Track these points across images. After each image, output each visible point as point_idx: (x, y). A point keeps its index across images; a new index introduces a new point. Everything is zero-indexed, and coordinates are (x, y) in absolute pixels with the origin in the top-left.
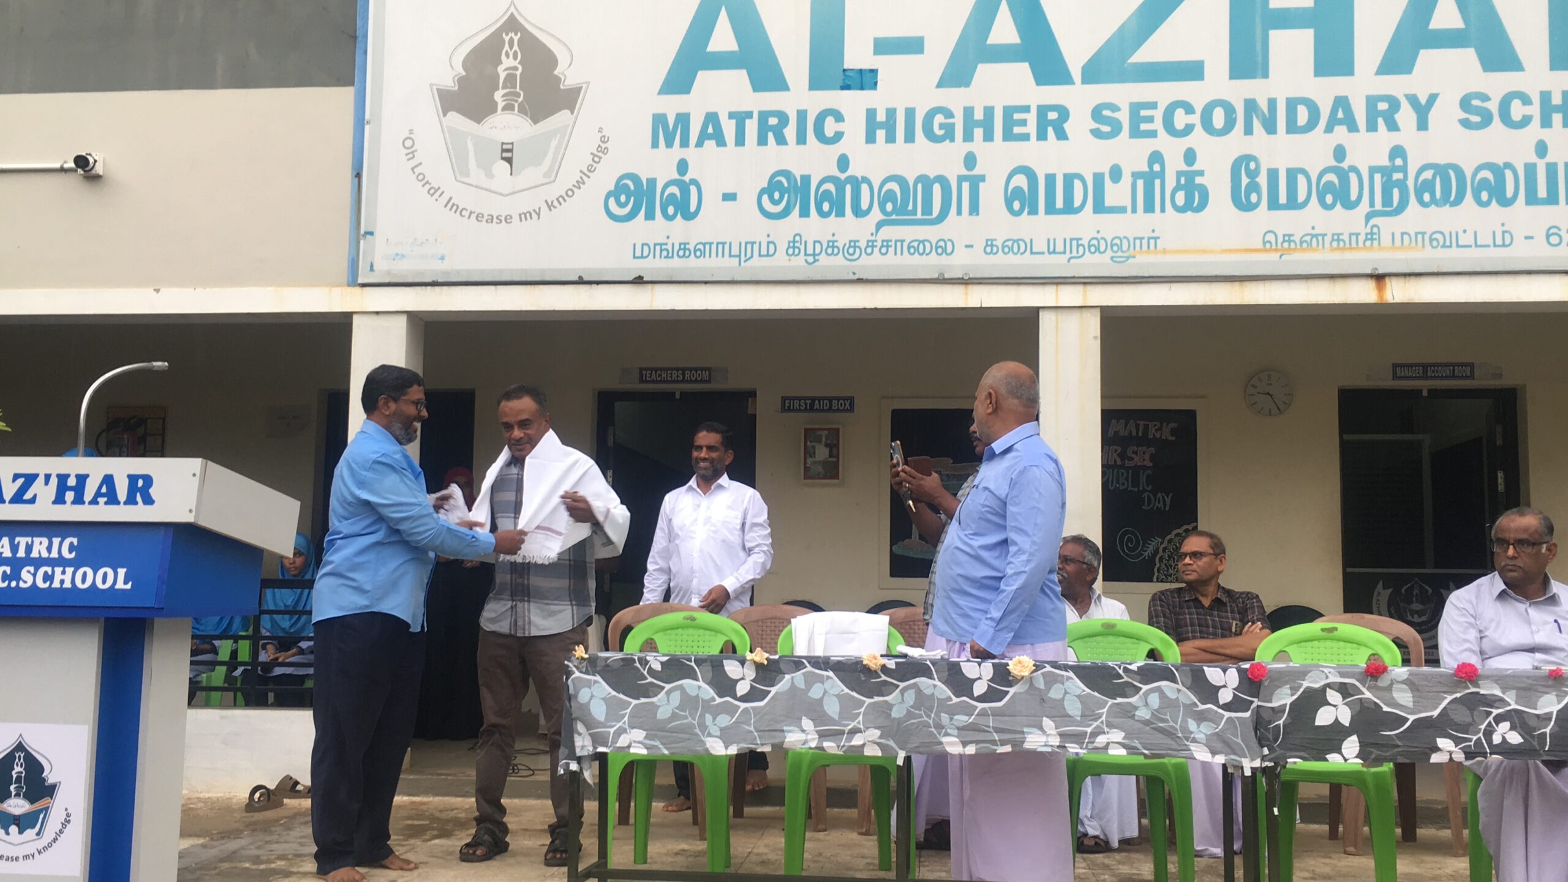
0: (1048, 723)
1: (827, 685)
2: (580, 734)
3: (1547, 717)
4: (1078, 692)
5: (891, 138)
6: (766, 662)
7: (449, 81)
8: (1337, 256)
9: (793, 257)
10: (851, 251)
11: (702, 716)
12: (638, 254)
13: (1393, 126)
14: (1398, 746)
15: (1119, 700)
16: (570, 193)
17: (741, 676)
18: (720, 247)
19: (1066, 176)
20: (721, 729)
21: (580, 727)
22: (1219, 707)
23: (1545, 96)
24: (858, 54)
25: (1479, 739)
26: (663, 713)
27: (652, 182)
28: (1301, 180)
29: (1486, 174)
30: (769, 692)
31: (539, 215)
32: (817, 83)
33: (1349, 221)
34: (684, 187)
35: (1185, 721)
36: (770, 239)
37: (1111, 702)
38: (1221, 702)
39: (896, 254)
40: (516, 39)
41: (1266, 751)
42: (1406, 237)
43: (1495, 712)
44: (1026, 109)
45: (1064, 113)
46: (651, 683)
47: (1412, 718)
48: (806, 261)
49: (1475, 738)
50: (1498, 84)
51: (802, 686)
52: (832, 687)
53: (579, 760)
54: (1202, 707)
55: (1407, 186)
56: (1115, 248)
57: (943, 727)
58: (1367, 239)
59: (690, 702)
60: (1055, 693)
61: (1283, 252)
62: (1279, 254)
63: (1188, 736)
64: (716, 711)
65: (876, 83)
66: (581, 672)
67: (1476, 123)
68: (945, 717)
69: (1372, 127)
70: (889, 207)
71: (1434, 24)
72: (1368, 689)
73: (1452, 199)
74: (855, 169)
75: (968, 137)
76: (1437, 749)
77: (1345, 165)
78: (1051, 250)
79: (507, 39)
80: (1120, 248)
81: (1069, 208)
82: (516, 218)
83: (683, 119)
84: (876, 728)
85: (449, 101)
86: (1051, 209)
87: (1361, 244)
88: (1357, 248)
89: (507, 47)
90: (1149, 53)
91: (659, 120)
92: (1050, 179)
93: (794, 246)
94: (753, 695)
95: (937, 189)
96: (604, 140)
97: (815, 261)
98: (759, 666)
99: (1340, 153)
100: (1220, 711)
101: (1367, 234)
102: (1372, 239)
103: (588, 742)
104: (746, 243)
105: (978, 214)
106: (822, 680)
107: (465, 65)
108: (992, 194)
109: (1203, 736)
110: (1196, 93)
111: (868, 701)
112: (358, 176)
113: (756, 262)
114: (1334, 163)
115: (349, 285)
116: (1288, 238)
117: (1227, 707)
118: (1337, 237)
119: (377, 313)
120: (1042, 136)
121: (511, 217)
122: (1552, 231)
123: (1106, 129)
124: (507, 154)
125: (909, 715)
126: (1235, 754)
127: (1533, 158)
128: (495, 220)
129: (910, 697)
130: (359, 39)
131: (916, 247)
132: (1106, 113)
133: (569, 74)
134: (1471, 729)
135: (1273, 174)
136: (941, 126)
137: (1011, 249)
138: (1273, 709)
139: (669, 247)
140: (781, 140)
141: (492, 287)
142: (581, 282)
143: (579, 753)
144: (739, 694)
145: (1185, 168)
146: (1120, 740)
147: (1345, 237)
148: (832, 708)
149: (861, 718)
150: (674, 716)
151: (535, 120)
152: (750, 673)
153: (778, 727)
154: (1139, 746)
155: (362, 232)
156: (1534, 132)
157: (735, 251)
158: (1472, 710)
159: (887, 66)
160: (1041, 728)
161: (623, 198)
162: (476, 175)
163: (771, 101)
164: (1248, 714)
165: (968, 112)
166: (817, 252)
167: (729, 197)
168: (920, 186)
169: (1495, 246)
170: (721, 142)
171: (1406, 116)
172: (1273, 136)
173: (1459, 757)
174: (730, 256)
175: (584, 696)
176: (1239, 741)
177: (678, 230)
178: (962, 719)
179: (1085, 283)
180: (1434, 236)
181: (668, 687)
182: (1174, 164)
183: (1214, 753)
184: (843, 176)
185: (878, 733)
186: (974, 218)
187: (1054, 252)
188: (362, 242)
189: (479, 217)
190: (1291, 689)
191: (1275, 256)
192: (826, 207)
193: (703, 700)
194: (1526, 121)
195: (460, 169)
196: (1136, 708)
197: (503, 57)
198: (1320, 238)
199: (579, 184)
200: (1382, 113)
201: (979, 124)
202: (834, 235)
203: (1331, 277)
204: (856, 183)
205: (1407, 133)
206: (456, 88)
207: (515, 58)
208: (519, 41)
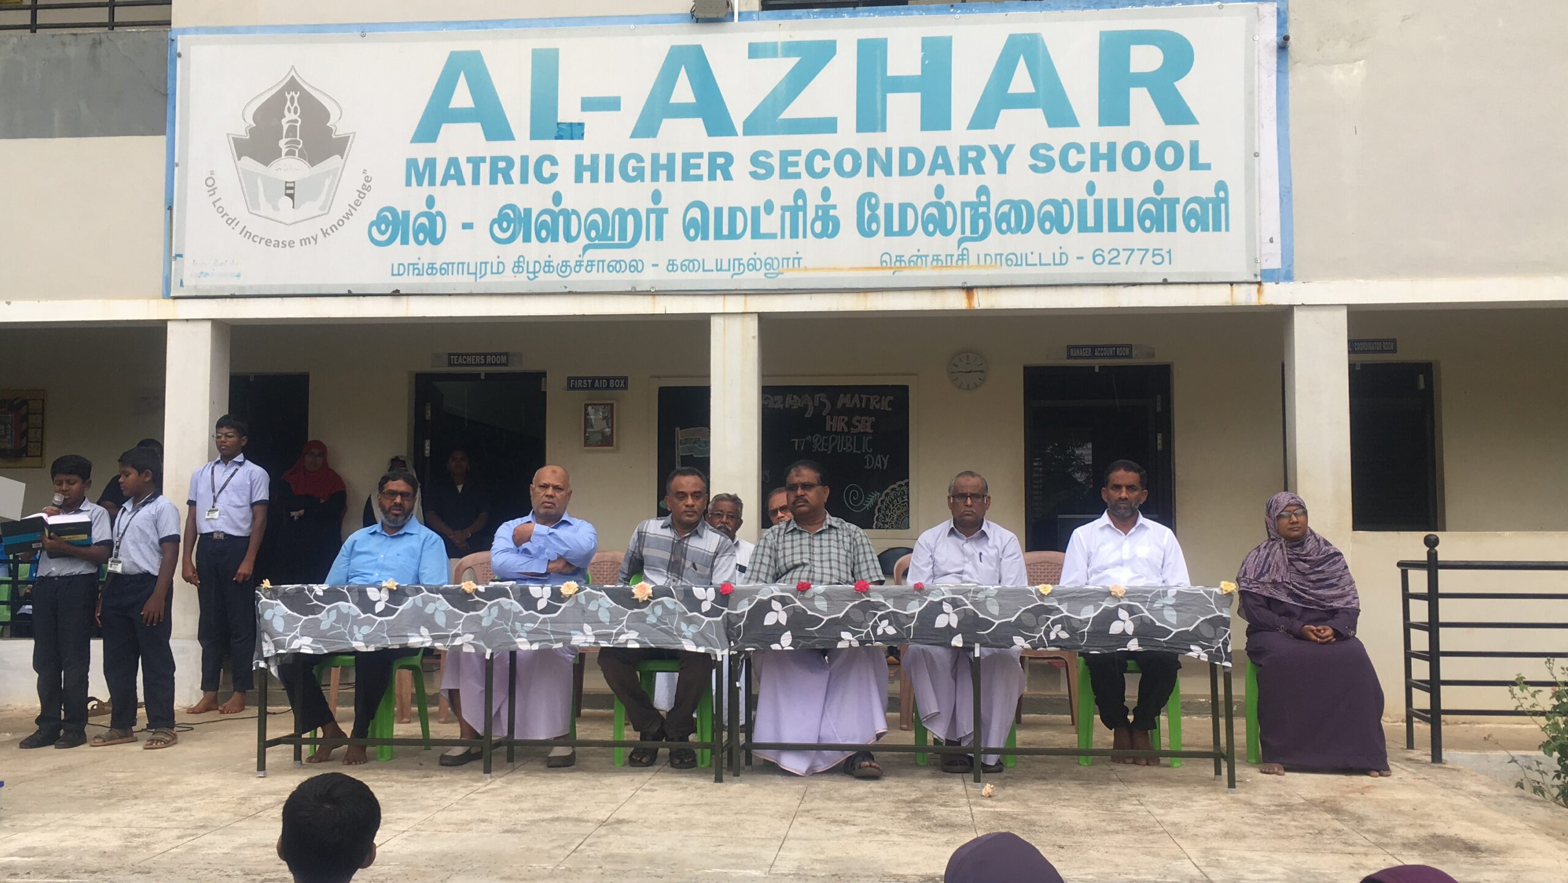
0: (587, 628)
1: (438, 604)
2: (266, 642)
3: (912, 616)
4: (608, 605)
5: (594, 179)
6: (395, 588)
7: (242, 132)
8: (936, 272)
9: (517, 275)
10: (563, 269)
11: (351, 627)
12: (395, 272)
13: (979, 170)
14: (816, 638)
15: (636, 611)
16: (341, 223)
17: (378, 598)
18: (460, 266)
19: (730, 209)
20: (364, 636)
21: (266, 637)
22: (702, 614)
23: (1095, 147)
24: (568, 112)
25: (869, 631)
26: (325, 625)
27: (406, 214)
28: (910, 212)
29: (1049, 208)
30: (398, 609)
31: (316, 240)
32: (535, 135)
33: (943, 245)
34: (432, 218)
35: (678, 624)
36: (500, 260)
37: (630, 612)
38: (703, 611)
39: (598, 271)
40: (296, 97)
41: (732, 644)
42: (988, 258)
43: (879, 613)
44: (700, 155)
45: (729, 159)
46: (316, 605)
47: (826, 618)
48: (528, 278)
49: (865, 631)
50: (1059, 137)
51: (420, 605)
52: (441, 606)
53: (266, 660)
54: (690, 614)
55: (989, 218)
56: (768, 267)
57: (517, 632)
58: (959, 259)
59: (342, 618)
60: (592, 607)
61: (896, 270)
62: (892, 271)
63: (681, 634)
64: (361, 623)
65: (583, 134)
66: (267, 598)
67: (1042, 168)
68: (518, 625)
69: (964, 171)
70: (593, 234)
71: (1012, 89)
72: (799, 600)
73: (1023, 227)
74: (567, 204)
75: (655, 178)
76: (841, 639)
77: (943, 201)
78: (719, 268)
79: (288, 97)
80: (772, 266)
81: (733, 235)
82: (297, 243)
83: (431, 163)
84: (470, 633)
85: (242, 148)
86: (719, 235)
87: (954, 263)
88: (951, 267)
89: (289, 104)
90: (792, 112)
91: (411, 163)
92: (719, 211)
93: (519, 265)
94: (387, 612)
95: (630, 219)
96: (368, 180)
97: (535, 277)
98: (391, 591)
99: (939, 191)
100: (703, 617)
101: (959, 255)
102: (963, 260)
103: (272, 648)
104: (481, 263)
105: (662, 240)
106: (434, 601)
107: (255, 119)
108: (673, 224)
109: (690, 634)
110: (831, 143)
111: (466, 615)
112: (170, 208)
113: (489, 278)
114: (935, 199)
115: (164, 298)
116: (900, 258)
117: (707, 614)
118: (936, 258)
119: (187, 320)
120: (712, 177)
121: (294, 243)
122: (1097, 253)
123: (762, 171)
124: (290, 191)
125: (494, 624)
127: (1084, 195)
128: (281, 245)
129: (495, 611)
130: (170, 96)
131: (614, 266)
132: (762, 159)
133: (339, 126)
134: (864, 625)
135: (889, 208)
136: (634, 169)
137: (688, 267)
138: (737, 615)
139: (420, 267)
140: (508, 180)
141: (279, 299)
142: (350, 294)
143: (266, 655)
144: (377, 611)
145: (822, 203)
146: (635, 637)
147: (943, 258)
148: (441, 620)
149: (460, 627)
150: (332, 627)
151: (313, 163)
152: (385, 596)
153: (404, 632)
154: (648, 641)
155: (173, 255)
156: (1086, 174)
157: (472, 270)
158: (865, 612)
159: (592, 121)
160: (582, 631)
161: (383, 227)
162: (265, 208)
163: (500, 148)
164: (720, 618)
165: (655, 157)
166: (537, 270)
167: (468, 226)
168: (617, 217)
169: (1055, 264)
170: (461, 182)
171: (990, 162)
172: (889, 178)
173: (856, 644)
174: (469, 273)
175: (268, 615)
176: (715, 637)
177: (426, 253)
178: (530, 626)
179: (745, 294)
180: (1009, 257)
181: (328, 607)
182: (814, 199)
183: (698, 646)
184: (557, 209)
185: (472, 636)
186: (659, 242)
187: (721, 270)
188: (173, 262)
189: (268, 242)
190: (749, 601)
191: (889, 273)
192: (544, 234)
193: (353, 616)
194: (1080, 166)
195: (252, 203)
196: (647, 616)
197: (286, 112)
198: (924, 258)
199: (348, 215)
200: (972, 160)
201: (663, 167)
202: (550, 256)
203: (933, 289)
204: (567, 214)
205: (990, 176)
206: (248, 137)
207: (296, 113)
208: (298, 98)
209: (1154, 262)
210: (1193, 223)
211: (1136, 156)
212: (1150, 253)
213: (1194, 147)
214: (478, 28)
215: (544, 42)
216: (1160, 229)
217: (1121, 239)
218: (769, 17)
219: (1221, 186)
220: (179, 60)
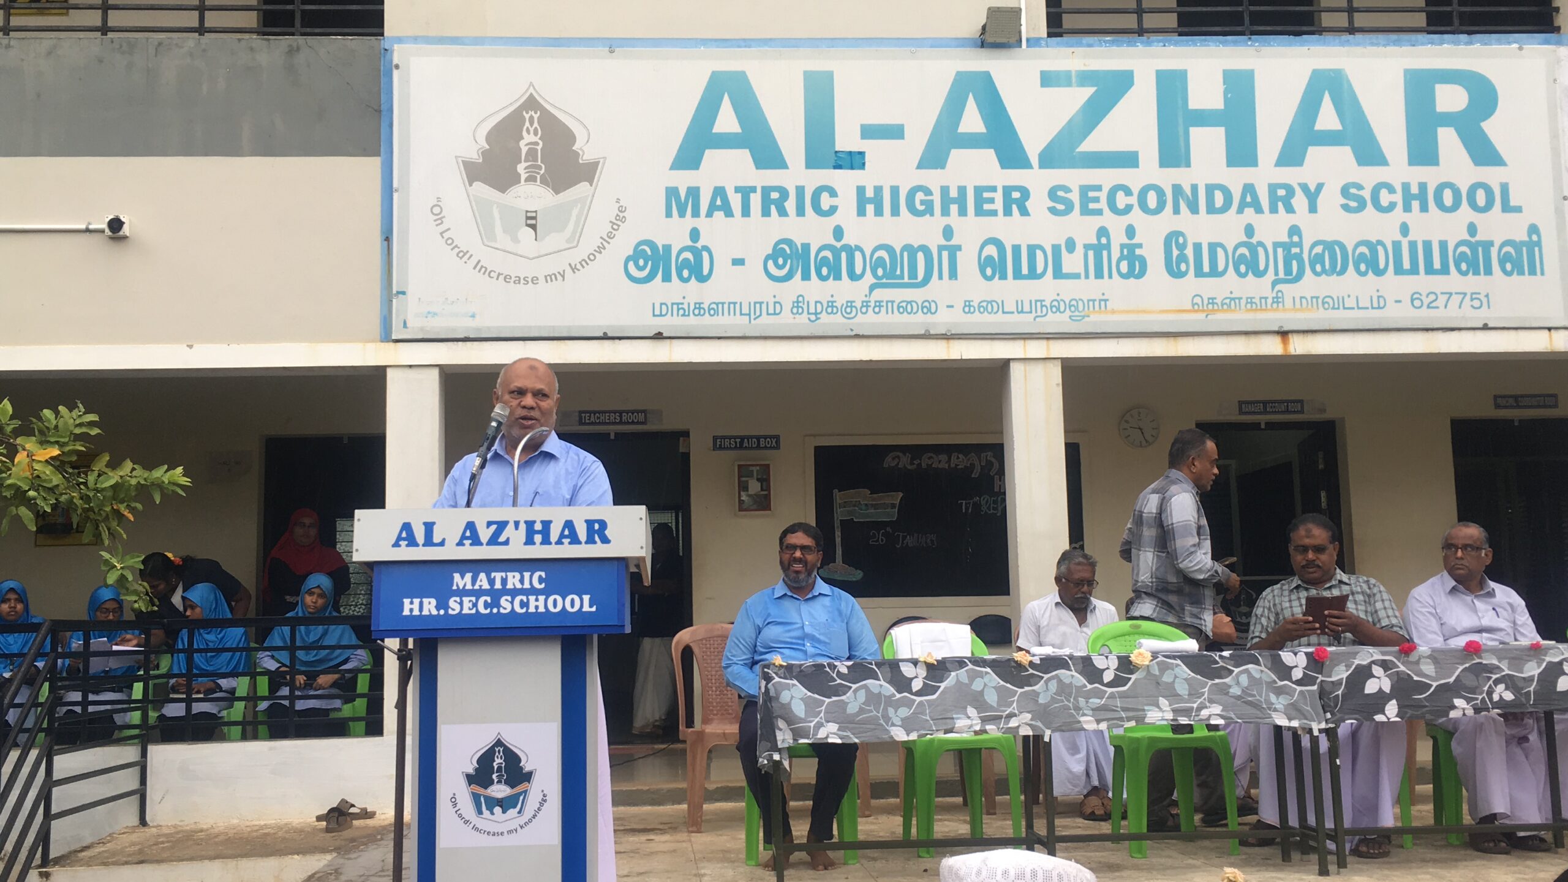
0: (1163, 702)
1: (986, 679)
2: (781, 730)
3: (1530, 679)
4: (1185, 676)
5: (879, 212)
6: (934, 663)
7: (473, 154)
8: (1250, 316)
9: (797, 316)
10: (848, 310)
11: (885, 710)
12: (657, 312)
13: (1290, 209)
14: (1426, 706)
15: (1217, 681)
16: (591, 257)
17: (915, 675)
18: (732, 306)
19: (1029, 246)
20: (902, 720)
21: (781, 723)
22: (1293, 683)
23: (1406, 187)
24: (846, 140)
25: (1484, 698)
26: (852, 708)
27: (668, 248)
28: (1220, 252)
29: (1363, 249)
30: (939, 687)
31: (563, 277)
32: (812, 162)
33: (1258, 287)
34: (697, 253)
35: (1267, 695)
36: (776, 300)
37: (1210, 682)
38: (1294, 679)
39: (887, 313)
40: (536, 116)
41: (1329, 715)
42: (1304, 301)
43: (1494, 677)
44: (994, 189)
45: (1025, 193)
46: (840, 684)
47: (1435, 684)
48: (809, 319)
49: (1480, 697)
50: (1370, 176)
51: (966, 681)
52: (990, 681)
53: (780, 751)
54: (1280, 683)
55: (1303, 259)
56: (1073, 309)
57: (1080, 709)
58: (1273, 302)
59: (874, 699)
60: (1167, 678)
61: (1209, 313)
62: (1205, 315)
63: (1271, 707)
64: (897, 704)
65: (864, 164)
66: (780, 677)
67: (1354, 208)
68: (1082, 701)
70: (880, 272)
71: (1319, 126)
72: (1403, 664)
73: (1338, 269)
74: (849, 239)
75: (945, 212)
76: (1454, 707)
77: (1254, 240)
78: (1020, 309)
79: (527, 116)
80: (1077, 308)
81: (1033, 275)
82: (542, 280)
83: (694, 192)
84: (1029, 712)
85: (474, 172)
86: (1018, 275)
87: (1269, 306)
88: (1266, 310)
89: (527, 124)
90: (1091, 144)
91: (672, 193)
92: (1016, 249)
93: (798, 305)
94: (926, 690)
95: (920, 256)
96: (622, 209)
97: (818, 319)
98: (929, 666)
99: (1249, 230)
100: (1294, 686)
101: (1273, 298)
102: (1278, 302)
103: (789, 736)
104: (755, 303)
105: (956, 279)
106: (981, 675)
107: (488, 139)
108: (967, 261)
109: (1282, 706)
110: (1134, 178)
111: (1020, 690)
112: (388, 239)
113: (764, 320)
114: (1245, 239)
115: (382, 341)
116: (1212, 301)
117: (1299, 683)
118: (1250, 301)
119: (410, 366)
120: (1008, 212)
121: (537, 279)
122: (1415, 296)
123: (1061, 207)
124: (531, 221)
125: (1053, 700)
126: (1307, 719)
127: (1398, 237)
128: (522, 281)
129: (1053, 686)
130: (384, 113)
131: (904, 307)
132: (1060, 193)
133: (587, 149)
134: (1478, 691)
135: (1197, 247)
136: (922, 202)
137: (986, 309)
138: (1332, 682)
139: (686, 307)
140: (783, 213)
141: (521, 342)
142: (605, 337)
144: (914, 690)
145: (1127, 241)
146: (1219, 712)
147: (1257, 300)
148: (992, 698)
149: (1015, 705)
150: (861, 711)
151: (557, 191)
152: (922, 672)
153: (949, 715)
155: (394, 292)
156: (1398, 215)
157: (745, 310)
158: (1477, 676)
159: (872, 148)
160: (1158, 706)
161: (641, 262)
162: (503, 240)
163: (771, 177)
164: (1315, 688)
165: (945, 190)
166: (818, 311)
167: (738, 262)
168: (905, 254)
169: (1373, 308)
170: (729, 213)
171: (1300, 201)
172: (1195, 216)
173: (1470, 712)
174: (741, 314)
175: (785, 697)
176: (1309, 708)
177: (693, 291)
178: (1096, 702)
179: (1048, 339)
180: (1326, 300)
181: (854, 686)
182: (1118, 238)
183: (1290, 719)
184: (838, 245)
185: (1029, 716)
186: (953, 282)
187: (1022, 312)
188: (394, 301)
189: (507, 278)
190: (1346, 666)
191: (1202, 316)
192: (825, 271)
193: (885, 696)
194: (1392, 206)
195: (487, 233)
196: (1230, 687)
197: (524, 133)
198: (1237, 301)
199: (600, 249)
200: (1281, 198)
201: (954, 201)
202: (832, 296)
203: (1247, 333)
204: (850, 250)
205: (1301, 215)
206: (481, 161)
207: (536, 134)
208: (539, 118)
209: (1472, 306)
210: (1509, 267)
211: (1448, 198)
212: (1468, 297)
213: (1505, 188)
214: (739, 47)
215: (818, 64)
216: (1476, 273)
217: (1438, 283)
218: (1058, 45)
219: (1533, 229)
220: (396, 73)
